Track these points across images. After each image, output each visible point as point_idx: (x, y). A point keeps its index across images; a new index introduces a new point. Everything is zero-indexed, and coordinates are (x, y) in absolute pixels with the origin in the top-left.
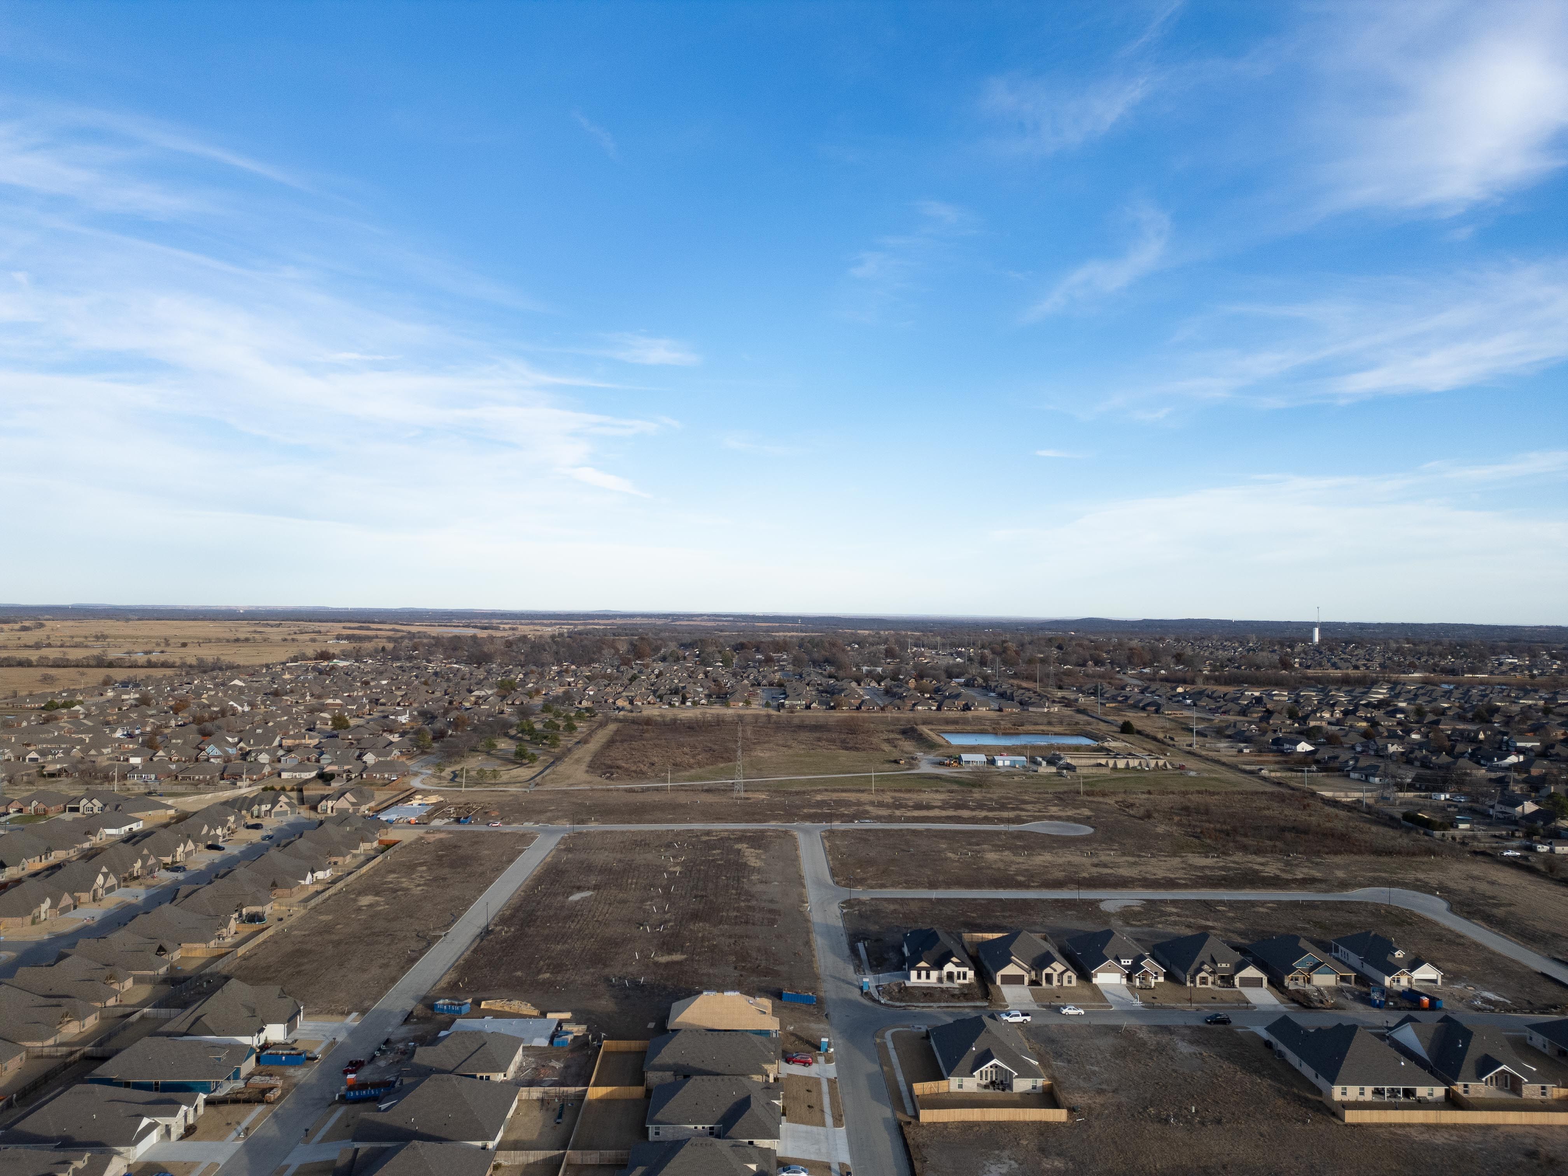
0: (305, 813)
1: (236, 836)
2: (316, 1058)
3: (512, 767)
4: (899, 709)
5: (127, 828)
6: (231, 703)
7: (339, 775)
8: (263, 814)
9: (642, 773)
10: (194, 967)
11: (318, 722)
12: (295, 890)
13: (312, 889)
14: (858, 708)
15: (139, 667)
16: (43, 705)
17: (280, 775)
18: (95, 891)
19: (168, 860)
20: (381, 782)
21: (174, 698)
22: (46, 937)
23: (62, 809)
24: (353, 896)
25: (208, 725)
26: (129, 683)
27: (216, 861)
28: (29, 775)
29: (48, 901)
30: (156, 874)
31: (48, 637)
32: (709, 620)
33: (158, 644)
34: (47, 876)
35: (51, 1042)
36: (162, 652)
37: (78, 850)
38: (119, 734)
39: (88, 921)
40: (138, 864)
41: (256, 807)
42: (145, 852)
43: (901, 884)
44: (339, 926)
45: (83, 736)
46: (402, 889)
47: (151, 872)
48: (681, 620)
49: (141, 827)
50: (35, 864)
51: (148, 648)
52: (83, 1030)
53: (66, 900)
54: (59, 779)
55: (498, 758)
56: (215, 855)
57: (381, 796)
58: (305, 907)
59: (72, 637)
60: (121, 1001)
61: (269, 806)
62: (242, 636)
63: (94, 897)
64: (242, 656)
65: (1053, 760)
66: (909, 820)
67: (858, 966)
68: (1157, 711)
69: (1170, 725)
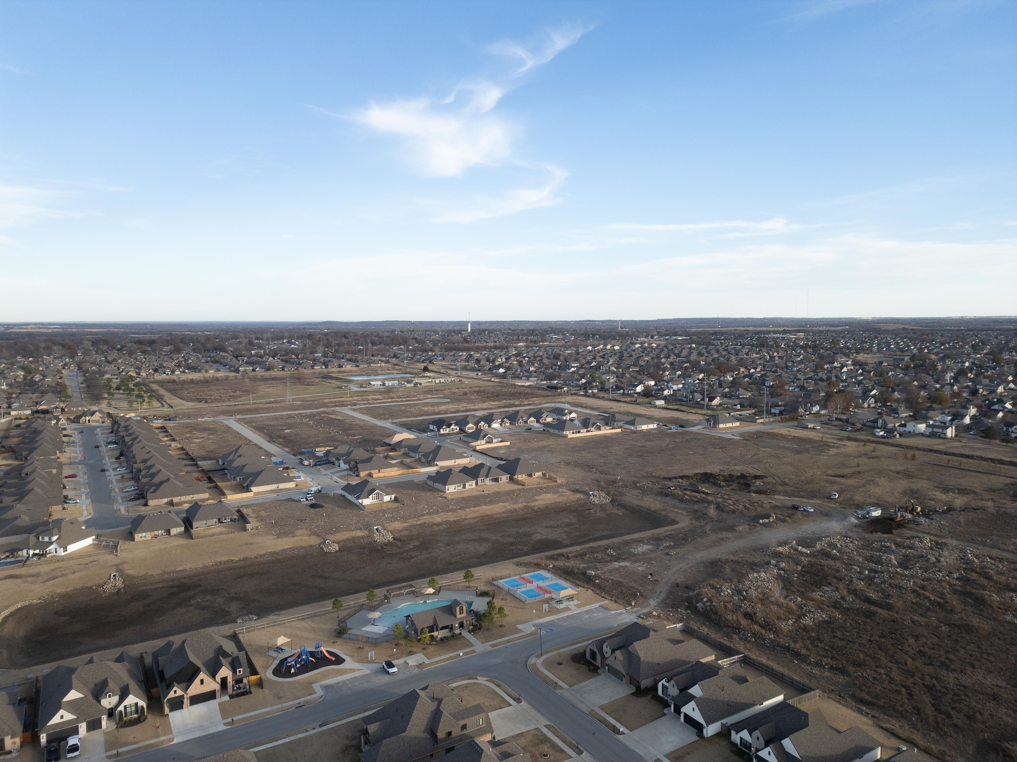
4: (305, 369)
43: (403, 417)
65: (409, 382)
66: (377, 403)
67: (419, 433)
68: (430, 363)
69: (441, 368)
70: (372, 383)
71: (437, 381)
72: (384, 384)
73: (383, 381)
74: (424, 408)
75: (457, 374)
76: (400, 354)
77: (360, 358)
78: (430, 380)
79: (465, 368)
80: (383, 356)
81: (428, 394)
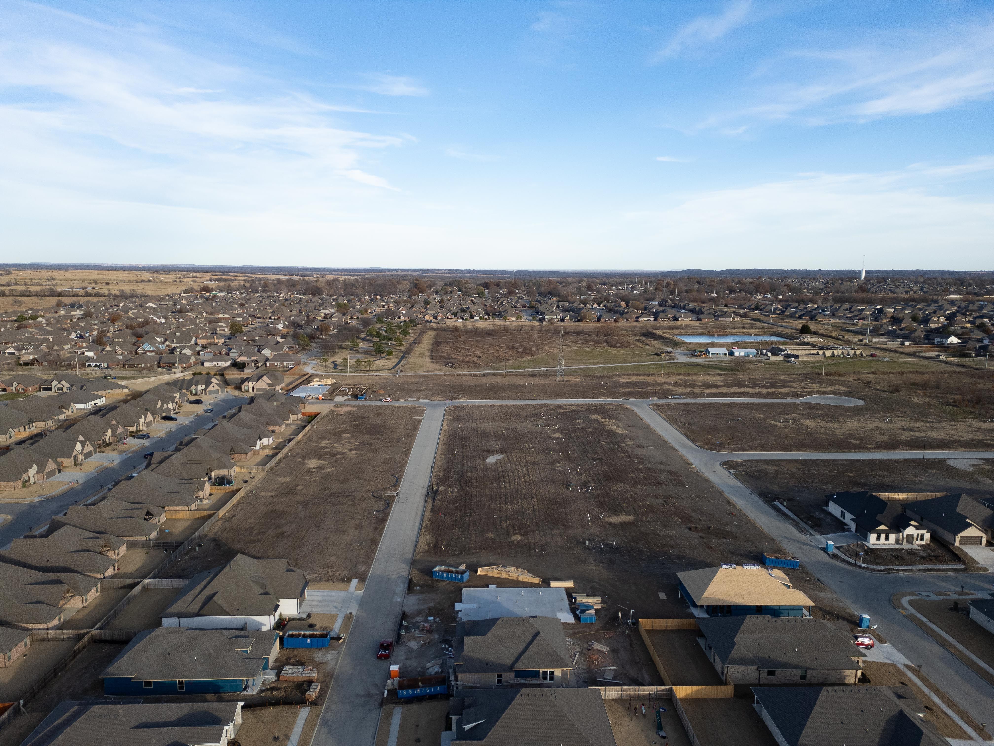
0: (231, 392)
1: (183, 410)
2: (341, 638)
3: (375, 359)
4: (627, 320)
5: (93, 403)
6: (151, 316)
7: (248, 364)
8: (199, 392)
9: (474, 362)
10: (181, 529)
11: (218, 329)
12: (249, 455)
13: (263, 454)
14: (598, 320)
15: (80, 296)
16: (15, 319)
17: (203, 364)
18: (75, 456)
19: (133, 429)
20: (281, 369)
21: (109, 314)
22: (37, 499)
23: (38, 389)
24: (300, 460)
25: (139, 330)
26: (75, 304)
27: (173, 430)
28: (9, 364)
29: (35, 467)
30: (125, 441)
31: (15, 279)
32: (447, 273)
33: (90, 283)
34: (32, 444)
35: (55, 622)
36: (94, 288)
37: (55, 421)
38: (73, 336)
39: (73, 484)
40: (109, 433)
41: (193, 387)
42: (114, 422)
43: (757, 447)
44: (299, 488)
45: (47, 337)
46: (338, 453)
47: (121, 439)
48: (428, 273)
49: (104, 402)
50: (20, 433)
51: (84, 285)
52: (85, 605)
53: (51, 465)
54: (33, 367)
55: (361, 353)
56: (169, 424)
57: (288, 379)
58: (263, 470)
59: (31, 279)
60: (118, 569)
61: (204, 386)
62: (146, 279)
63: (75, 462)
64: (149, 290)
65: (776, 351)
66: (710, 396)
67: (797, 526)
68: (812, 319)
69: (831, 328)
70: (711, 350)
71: (828, 353)
72: (731, 354)
73: (730, 347)
74: (807, 422)
75: (861, 341)
76: (765, 304)
77: (706, 308)
78: (815, 352)
79: (875, 332)
80: (741, 307)
81: (814, 381)
